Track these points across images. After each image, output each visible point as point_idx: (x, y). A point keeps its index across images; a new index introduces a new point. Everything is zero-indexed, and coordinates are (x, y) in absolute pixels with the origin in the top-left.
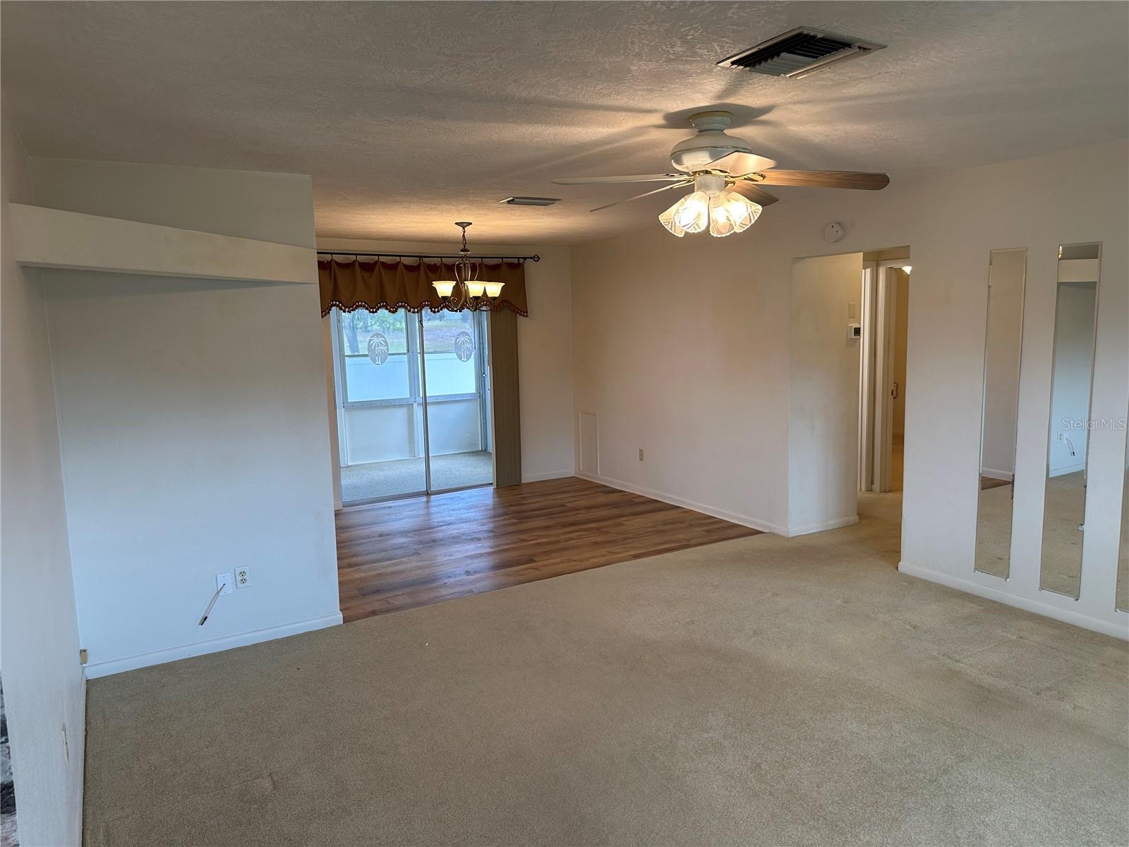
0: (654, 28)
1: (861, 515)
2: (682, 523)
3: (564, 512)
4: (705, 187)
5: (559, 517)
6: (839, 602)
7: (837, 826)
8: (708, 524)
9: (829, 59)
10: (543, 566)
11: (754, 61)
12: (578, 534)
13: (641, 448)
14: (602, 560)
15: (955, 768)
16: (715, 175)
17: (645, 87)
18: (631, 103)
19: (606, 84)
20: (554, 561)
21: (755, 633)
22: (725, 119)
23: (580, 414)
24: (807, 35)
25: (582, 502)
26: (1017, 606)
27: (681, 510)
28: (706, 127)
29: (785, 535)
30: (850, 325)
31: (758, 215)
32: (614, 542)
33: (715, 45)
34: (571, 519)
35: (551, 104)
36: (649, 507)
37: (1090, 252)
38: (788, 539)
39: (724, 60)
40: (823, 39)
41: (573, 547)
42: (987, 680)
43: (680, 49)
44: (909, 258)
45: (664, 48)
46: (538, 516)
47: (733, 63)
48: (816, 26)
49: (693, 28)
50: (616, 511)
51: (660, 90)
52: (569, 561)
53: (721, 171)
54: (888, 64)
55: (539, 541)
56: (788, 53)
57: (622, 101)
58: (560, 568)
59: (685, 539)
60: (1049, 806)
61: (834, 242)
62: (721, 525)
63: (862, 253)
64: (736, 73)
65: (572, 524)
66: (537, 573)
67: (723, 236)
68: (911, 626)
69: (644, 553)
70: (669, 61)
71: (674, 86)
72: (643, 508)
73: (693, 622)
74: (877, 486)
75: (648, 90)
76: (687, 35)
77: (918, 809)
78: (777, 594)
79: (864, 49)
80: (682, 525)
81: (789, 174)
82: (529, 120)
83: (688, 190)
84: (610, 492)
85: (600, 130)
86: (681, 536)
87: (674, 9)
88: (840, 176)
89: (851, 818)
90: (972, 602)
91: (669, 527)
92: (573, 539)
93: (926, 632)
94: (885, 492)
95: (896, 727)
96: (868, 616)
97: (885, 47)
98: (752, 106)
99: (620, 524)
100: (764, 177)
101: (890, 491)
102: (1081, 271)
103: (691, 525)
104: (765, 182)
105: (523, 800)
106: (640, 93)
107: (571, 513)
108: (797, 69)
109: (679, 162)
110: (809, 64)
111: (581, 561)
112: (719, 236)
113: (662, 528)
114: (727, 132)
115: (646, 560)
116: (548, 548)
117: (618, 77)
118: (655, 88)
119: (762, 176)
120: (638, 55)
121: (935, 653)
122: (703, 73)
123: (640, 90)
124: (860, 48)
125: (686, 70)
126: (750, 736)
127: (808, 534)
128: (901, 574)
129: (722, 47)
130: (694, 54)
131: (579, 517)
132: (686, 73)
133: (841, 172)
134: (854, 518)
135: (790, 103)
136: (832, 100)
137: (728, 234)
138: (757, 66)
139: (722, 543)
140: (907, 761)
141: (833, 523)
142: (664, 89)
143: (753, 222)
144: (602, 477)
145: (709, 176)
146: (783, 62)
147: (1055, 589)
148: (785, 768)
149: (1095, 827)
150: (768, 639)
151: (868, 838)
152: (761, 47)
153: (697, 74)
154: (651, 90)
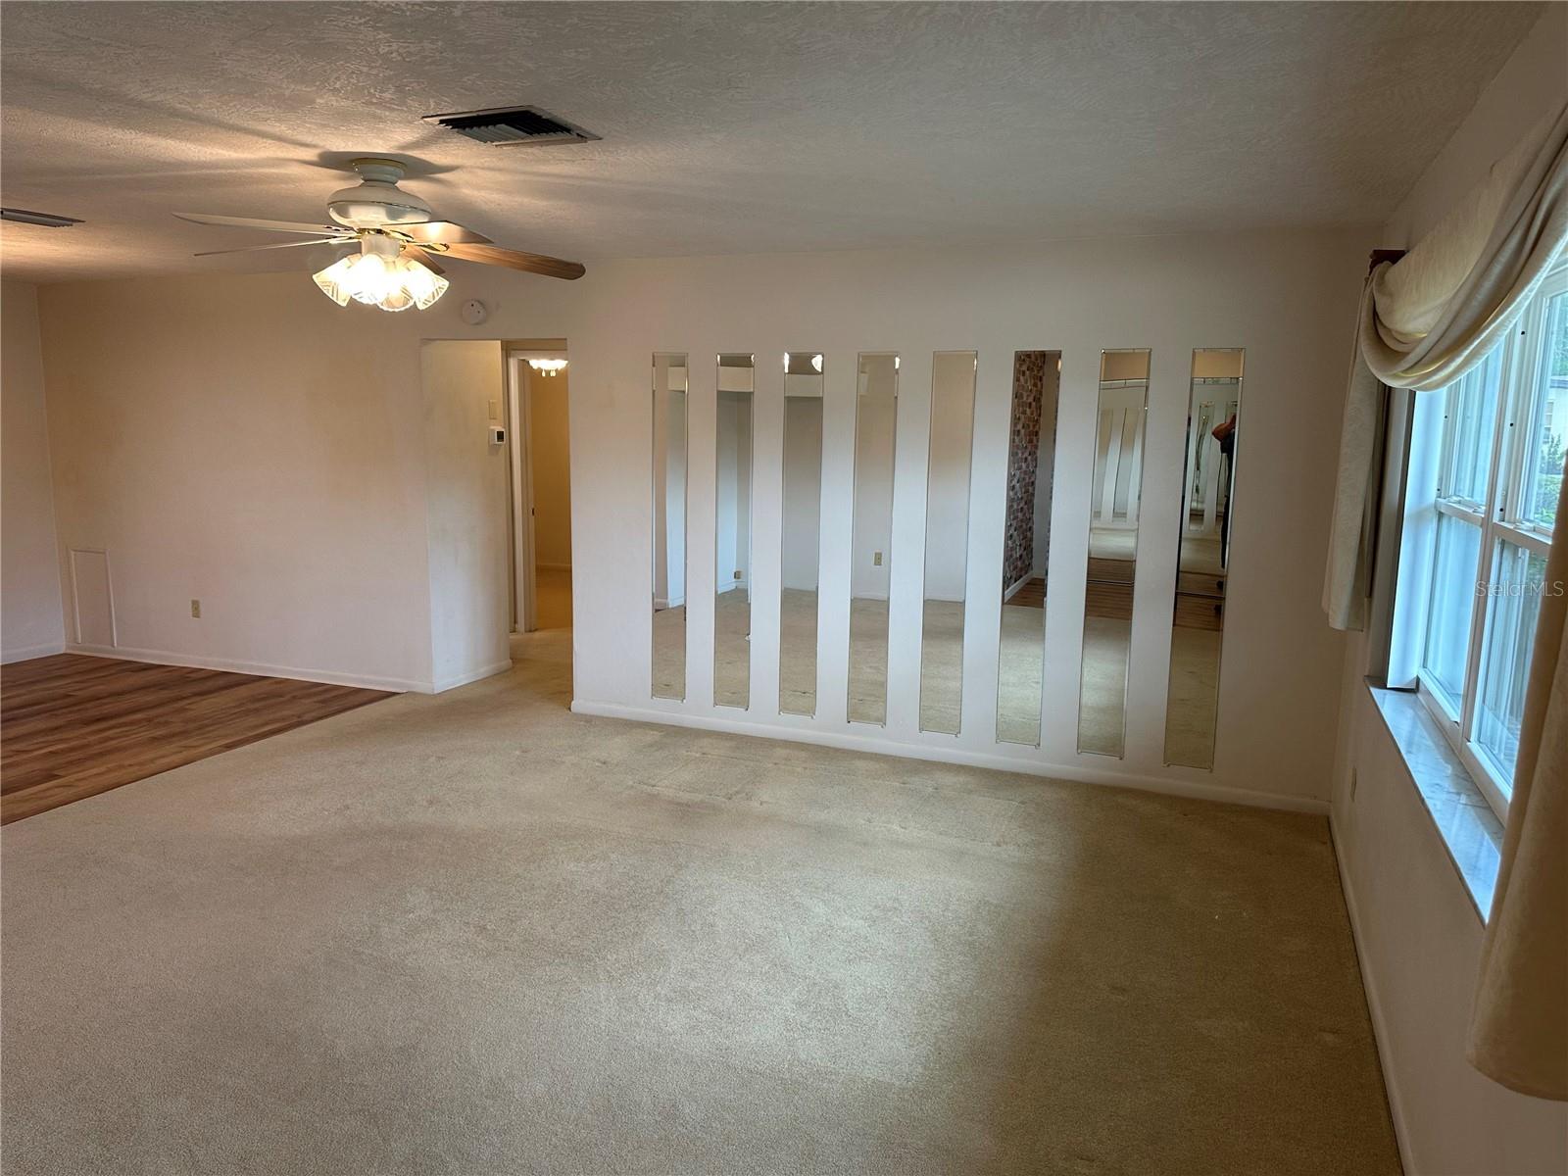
0: (374, 72)
1: (514, 659)
2: (281, 696)
3: (75, 705)
4: (377, 250)
5: (70, 712)
6: (517, 753)
7: (582, 955)
8: (315, 694)
9: (544, 137)
10: (77, 780)
11: (463, 124)
12: (118, 730)
13: (195, 599)
14: (176, 758)
15: (676, 876)
16: (394, 238)
17: (319, 121)
18: (288, 133)
19: (271, 108)
20: (95, 771)
21: (431, 803)
22: (398, 170)
23: (73, 553)
24: (534, 114)
25: (101, 687)
26: (694, 726)
27: (270, 681)
28: (375, 176)
29: (429, 692)
30: (492, 427)
31: (444, 291)
32: (184, 734)
33: (432, 101)
34: (95, 712)
35: (174, 113)
36: (221, 682)
37: (742, 361)
38: (435, 696)
39: (432, 116)
40: (547, 120)
41: (118, 750)
42: (685, 797)
43: (389, 96)
44: (566, 350)
45: (372, 91)
46: (31, 715)
47: (442, 122)
48: (544, 108)
49: (418, 82)
50: (165, 694)
51: (336, 128)
52: (121, 767)
53: (403, 234)
54: (596, 153)
55: (50, 749)
56: (507, 125)
57: (281, 129)
58: (112, 777)
59: (293, 715)
60: (760, 885)
61: (477, 324)
62: (342, 692)
63: (499, 342)
64: (437, 130)
65: (99, 720)
66: (73, 791)
67: (397, 310)
68: (601, 762)
69: (239, 741)
70: (369, 103)
71: (356, 127)
72: (210, 684)
73: (347, 807)
74: (521, 626)
75: (322, 125)
76: (407, 86)
77: (653, 919)
78: (442, 758)
79: (582, 137)
80: (282, 699)
81: (481, 249)
82: (125, 121)
83: (355, 249)
84: (145, 669)
85: (220, 151)
86: (286, 713)
87: (410, 62)
88: (534, 259)
89: (594, 945)
90: (653, 730)
91: (262, 703)
92: (112, 739)
93: (617, 765)
94: (530, 631)
95: (613, 856)
96: (554, 761)
97: (600, 139)
98: (435, 163)
99: (183, 710)
100: (448, 247)
101: (536, 630)
102: (734, 380)
103: (294, 697)
104: (448, 253)
105: (198, 1041)
106: (308, 125)
107: (89, 705)
108: (506, 140)
109: (343, 213)
110: (519, 137)
111: (141, 764)
112: (391, 310)
113: (252, 706)
114: (400, 184)
115: (247, 747)
116: (74, 756)
117: (291, 105)
118: (332, 125)
119: (445, 245)
120: (335, 91)
121: (631, 783)
122: (400, 122)
123: (311, 123)
124: (578, 135)
125: (383, 115)
126: (464, 903)
127: (455, 688)
128: (575, 714)
129: (437, 104)
130: (404, 103)
131: (107, 709)
132: (381, 118)
133: (537, 256)
134: (506, 663)
135: (478, 167)
136: (524, 173)
137: (403, 309)
138: (467, 129)
139: (349, 713)
140: (632, 883)
141: (484, 671)
142: (342, 128)
143: (437, 298)
144: (121, 648)
145: (382, 237)
146: (500, 132)
147: (730, 703)
148: (512, 921)
149: (797, 891)
150: (449, 805)
151: (615, 956)
152: (481, 113)
153: (392, 122)
154: (324, 126)
